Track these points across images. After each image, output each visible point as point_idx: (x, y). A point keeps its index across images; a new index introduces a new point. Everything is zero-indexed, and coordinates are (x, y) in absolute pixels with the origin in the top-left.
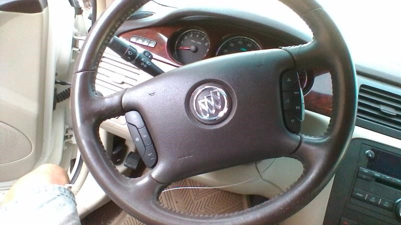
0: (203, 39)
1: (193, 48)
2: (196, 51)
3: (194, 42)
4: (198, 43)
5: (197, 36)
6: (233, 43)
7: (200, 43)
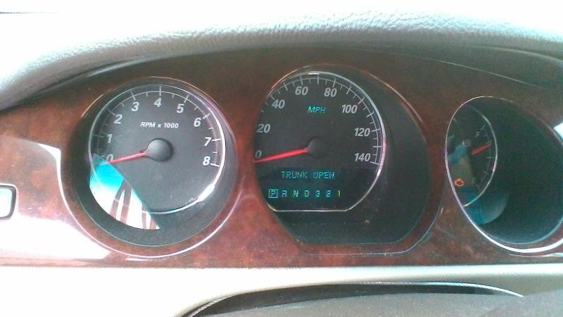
0: (180, 109)
1: (154, 147)
2: (169, 153)
3: (152, 125)
4: (168, 125)
5: (158, 103)
6: (279, 98)
7: (175, 126)
